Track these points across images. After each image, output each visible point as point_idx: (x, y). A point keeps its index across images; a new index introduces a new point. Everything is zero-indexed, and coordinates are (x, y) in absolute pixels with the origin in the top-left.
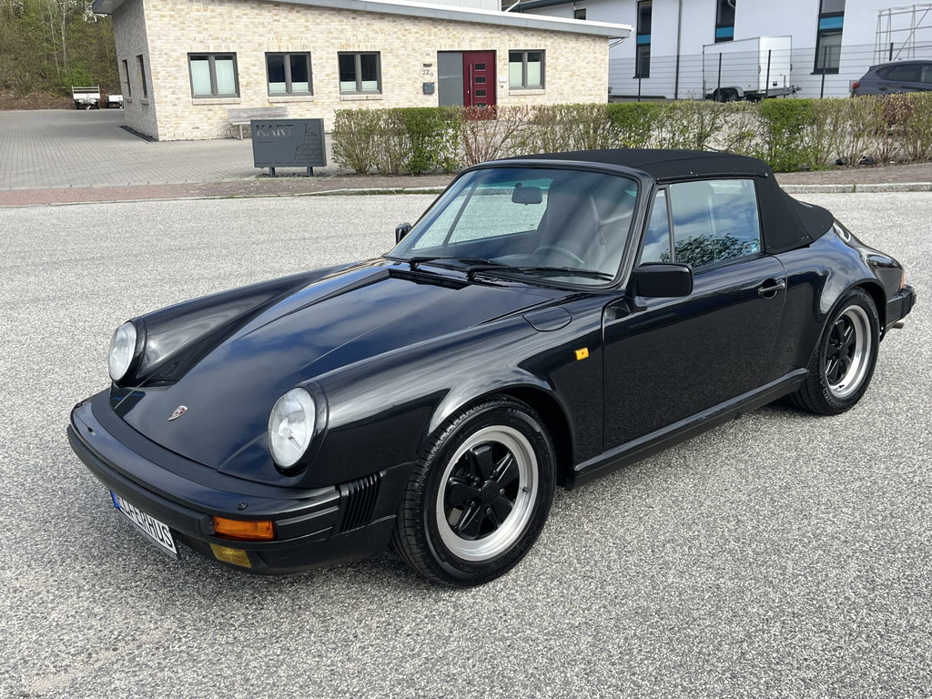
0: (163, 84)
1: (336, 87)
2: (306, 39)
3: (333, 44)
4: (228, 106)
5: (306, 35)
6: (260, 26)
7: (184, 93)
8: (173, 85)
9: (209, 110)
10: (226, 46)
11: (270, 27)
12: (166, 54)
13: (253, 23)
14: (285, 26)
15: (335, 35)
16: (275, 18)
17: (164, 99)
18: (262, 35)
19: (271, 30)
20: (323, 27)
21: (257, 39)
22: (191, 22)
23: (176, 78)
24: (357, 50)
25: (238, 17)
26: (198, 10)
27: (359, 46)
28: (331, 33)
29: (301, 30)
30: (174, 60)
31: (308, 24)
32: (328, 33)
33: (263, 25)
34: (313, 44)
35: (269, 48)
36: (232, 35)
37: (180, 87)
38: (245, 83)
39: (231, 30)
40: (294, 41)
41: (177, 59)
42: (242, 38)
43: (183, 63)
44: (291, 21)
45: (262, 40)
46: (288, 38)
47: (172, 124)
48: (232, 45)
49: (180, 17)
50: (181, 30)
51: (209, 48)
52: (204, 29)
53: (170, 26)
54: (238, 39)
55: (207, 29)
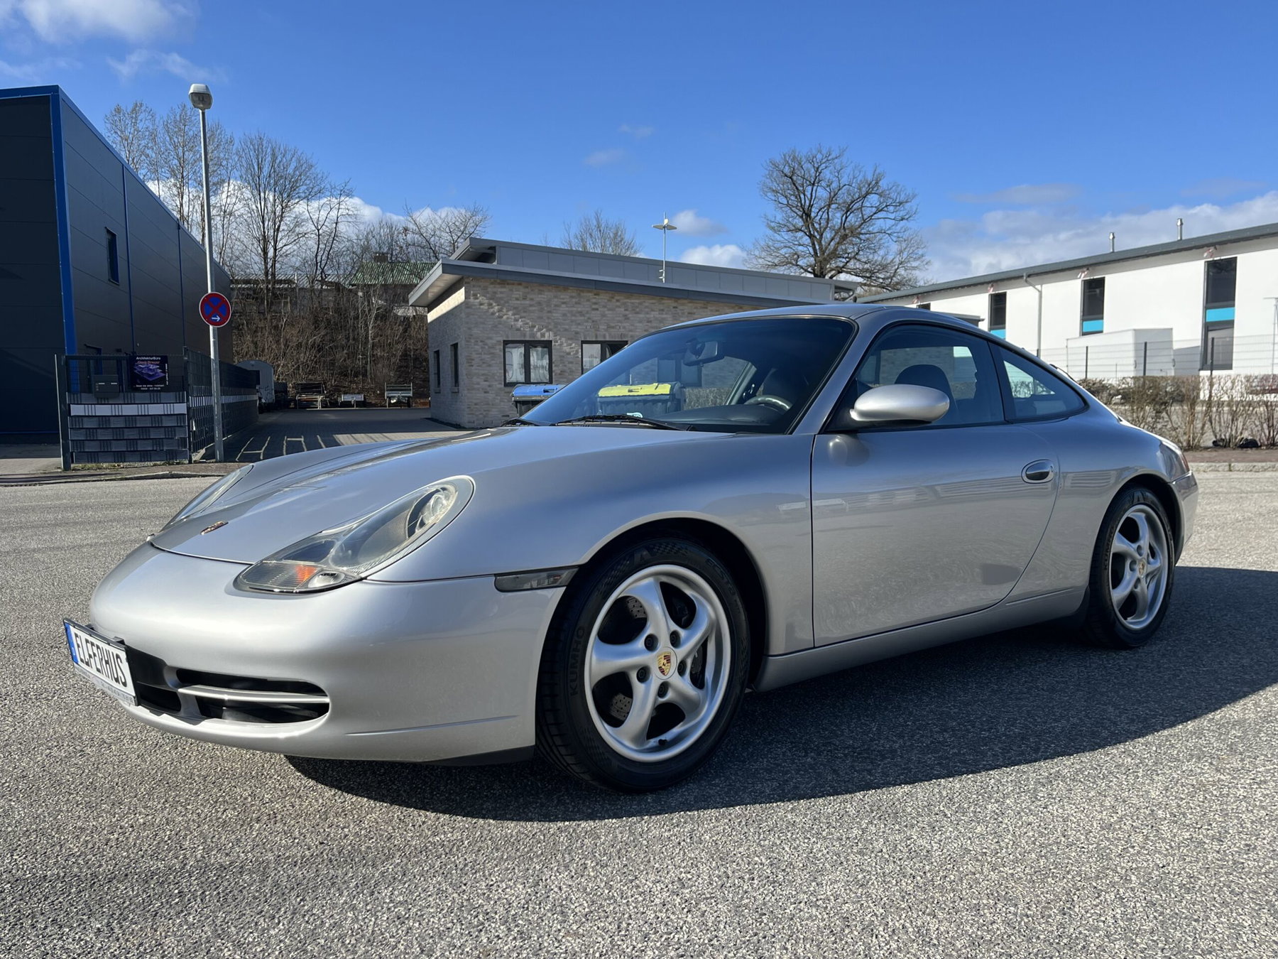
0: (477, 371)
2: (625, 328)
5: (625, 325)
6: (578, 315)
7: (496, 381)
8: (486, 372)
10: (541, 335)
11: (588, 315)
12: (482, 341)
13: (570, 312)
14: (604, 315)
15: (656, 325)
16: (594, 307)
17: (476, 386)
18: (579, 324)
19: (589, 318)
20: (641, 316)
21: (574, 328)
22: (510, 311)
23: (490, 366)
25: (556, 306)
26: (517, 299)
28: (651, 322)
29: (620, 319)
30: (489, 347)
31: (627, 312)
32: (648, 322)
33: (581, 313)
34: (631, 333)
35: (584, 338)
36: (549, 323)
37: (493, 374)
38: (559, 372)
39: (548, 318)
40: (612, 330)
41: (493, 347)
42: (559, 327)
43: (498, 351)
44: (609, 310)
45: (579, 329)
46: (606, 327)
47: (483, 412)
48: (547, 334)
49: (499, 305)
50: (498, 318)
51: (525, 336)
52: (521, 317)
53: (488, 314)
54: (555, 327)
55: (525, 317)
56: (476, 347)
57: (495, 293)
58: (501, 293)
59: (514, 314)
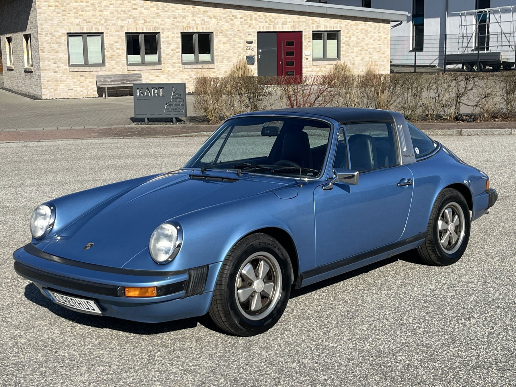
0: (48, 56)
1: (179, 59)
2: (157, 22)
3: (177, 26)
4: (96, 73)
5: (157, 20)
6: (122, 13)
7: (63, 63)
8: (55, 57)
9: (81, 76)
10: (96, 28)
11: (130, 13)
12: (50, 34)
13: (116, 11)
14: (141, 13)
15: (179, 20)
16: (134, 7)
17: (48, 68)
18: (123, 20)
19: (131, 16)
20: (169, 13)
21: (119, 23)
22: (71, 10)
23: (57, 52)
24: (195, 31)
25: (106, 6)
27: (197, 28)
28: (176, 18)
29: (154, 16)
30: (57, 38)
31: (159, 11)
32: (174, 18)
33: (124, 12)
34: (162, 27)
35: (128, 30)
36: (101, 20)
37: (60, 58)
38: (110, 56)
39: (100, 16)
40: (148, 24)
41: (59, 38)
42: (109, 22)
43: (63, 41)
44: (145, 9)
45: (124, 23)
46: (143, 22)
47: (53, 87)
48: (100, 27)
49: (62, 6)
50: (63, 16)
51: (83, 29)
52: (80, 15)
53: (55, 13)
54: (105, 22)
55: (82, 15)
56: (47, 38)
59: (75, 13)
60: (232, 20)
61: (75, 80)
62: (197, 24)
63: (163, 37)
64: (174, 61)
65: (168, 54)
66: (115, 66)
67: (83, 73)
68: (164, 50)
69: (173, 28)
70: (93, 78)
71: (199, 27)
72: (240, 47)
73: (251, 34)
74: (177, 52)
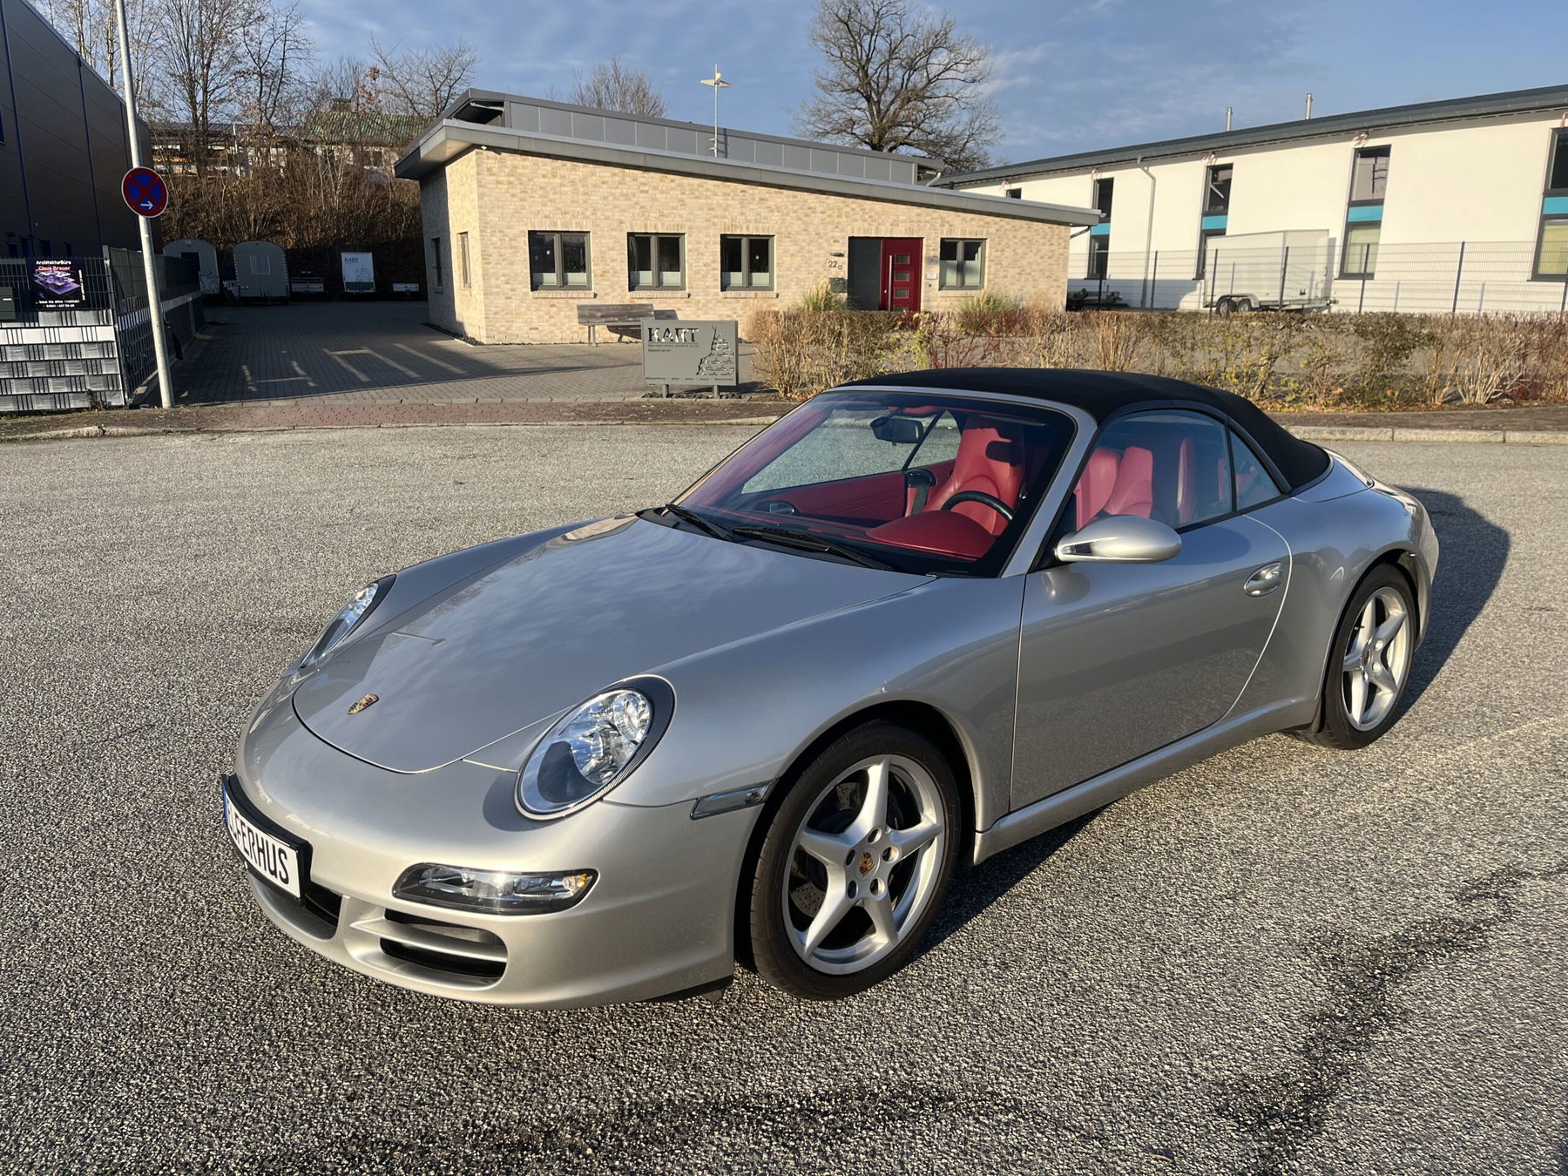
0: (496, 270)
1: (716, 280)
3: (714, 224)
5: (681, 212)
6: (622, 198)
7: (520, 283)
8: (508, 271)
9: (552, 306)
10: (577, 224)
11: (636, 199)
12: (500, 231)
13: (612, 194)
14: (654, 199)
15: (718, 213)
16: (642, 188)
17: (495, 290)
18: (624, 211)
19: (637, 203)
20: (702, 201)
21: (617, 215)
22: (536, 192)
23: (512, 263)
24: (745, 233)
25: (595, 186)
26: (544, 176)
27: (748, 228)
28: (713, 209)
29: (675, 204)
30: (511, 240)
31: (684, 197)
32: (710, 209)
33: (626, 197)
34: (688, 224)
35: (632, 226)
36: (586, 209)
37: (516, 274)
38: (600, 272)
39: (585, 202)
40: (665, 219)
41: (515, 239)
42: (599, 214)
43: (522, 244)
44: (662, 192)
45: (625, 217)
46: (657, 215)
47: (504, 323)
48: (584, 222)
49: (521, 184)
50: (521, 200)
51: (556, 225)
52: (550, 201)
53: (508, 195)
54: (593, 214)
55: (555, 201)
56: (494, 239)
57: (516, 167)
58: (523, 167)
59: (541, 196)
60: (807, 215)
61: (542, 313)
62: (748, 221)
63: (690, 243)
64: (708, 284)
65: (697, 273)
66: (609, 290)
67: (555, 301)
68: (690, 265)
69: (707, 228)
70: (571, 310)
71: (751, 226)
72: (818, 263)
73: (838, 241)
74: (714, 269)
